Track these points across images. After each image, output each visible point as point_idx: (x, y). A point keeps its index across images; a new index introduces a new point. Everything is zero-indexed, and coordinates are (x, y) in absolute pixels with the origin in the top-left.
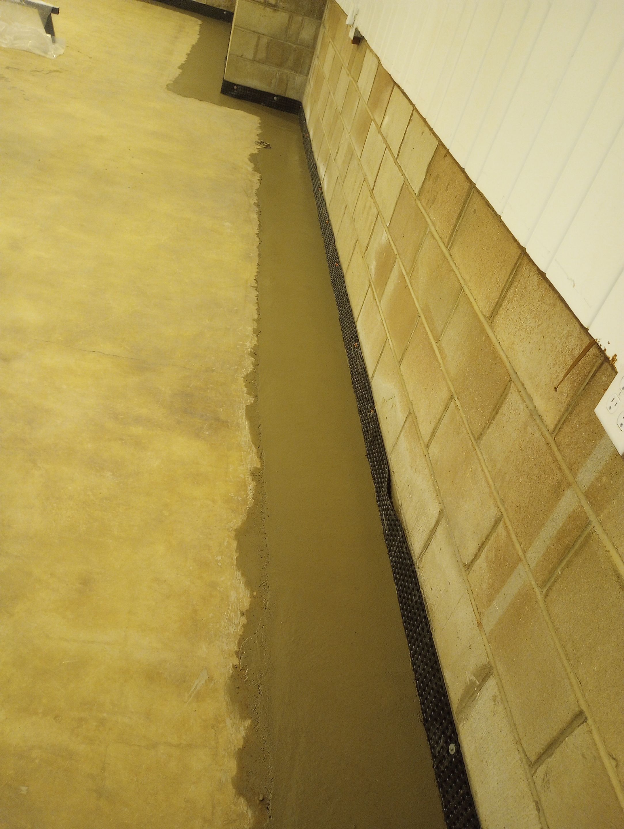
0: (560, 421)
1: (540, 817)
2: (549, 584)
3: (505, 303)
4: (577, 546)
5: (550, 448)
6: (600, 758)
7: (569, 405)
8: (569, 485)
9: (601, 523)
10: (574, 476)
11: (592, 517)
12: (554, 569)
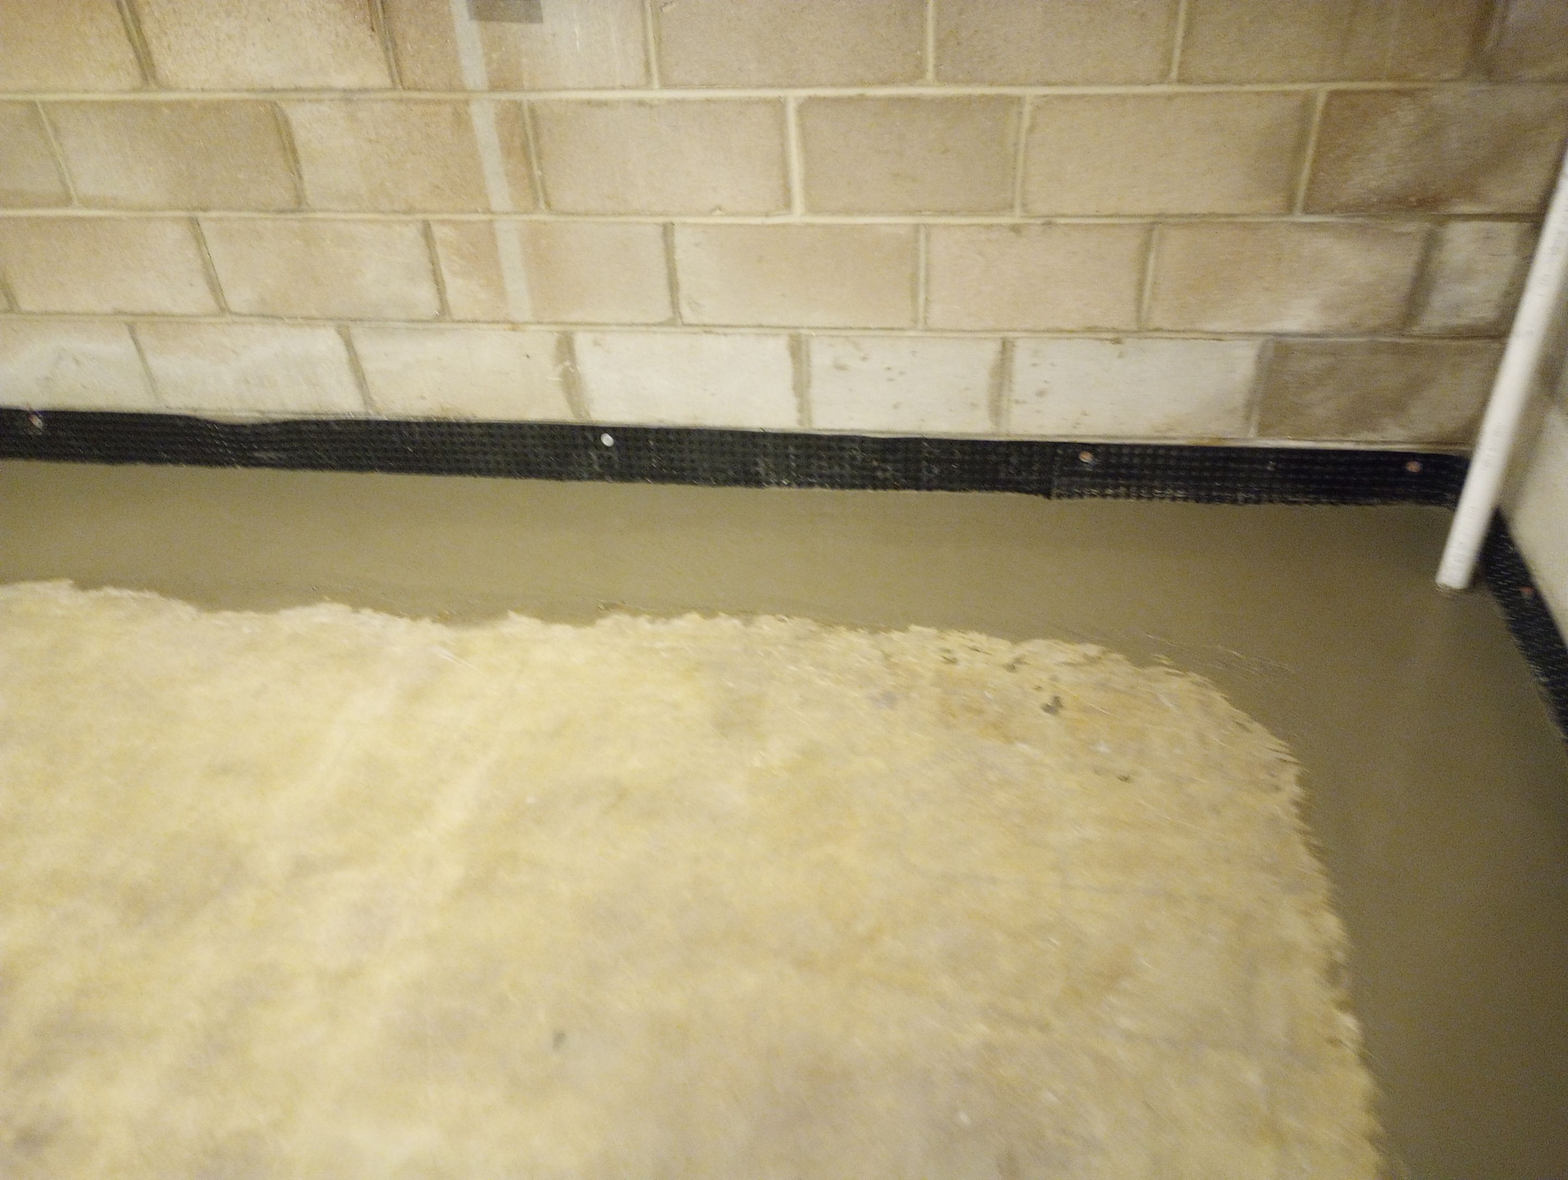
0: (390, 67)
1: (717, 333)
2: (540, 194)
3: (154, 46)
4: (530, 134)
5: (409, 100)
6: (707, 225)
7: (383, 42)
8: (467, 102)
9: (532, 90)
10: (463, 90)
11: (518, 96)
12: (531, 177)
